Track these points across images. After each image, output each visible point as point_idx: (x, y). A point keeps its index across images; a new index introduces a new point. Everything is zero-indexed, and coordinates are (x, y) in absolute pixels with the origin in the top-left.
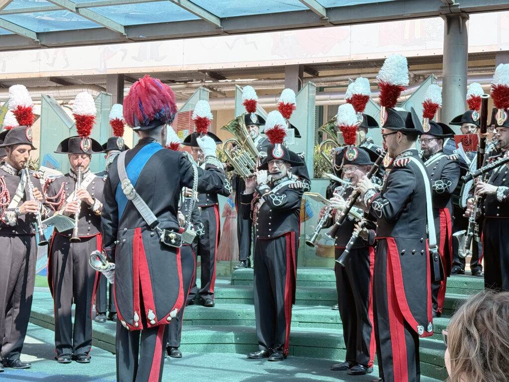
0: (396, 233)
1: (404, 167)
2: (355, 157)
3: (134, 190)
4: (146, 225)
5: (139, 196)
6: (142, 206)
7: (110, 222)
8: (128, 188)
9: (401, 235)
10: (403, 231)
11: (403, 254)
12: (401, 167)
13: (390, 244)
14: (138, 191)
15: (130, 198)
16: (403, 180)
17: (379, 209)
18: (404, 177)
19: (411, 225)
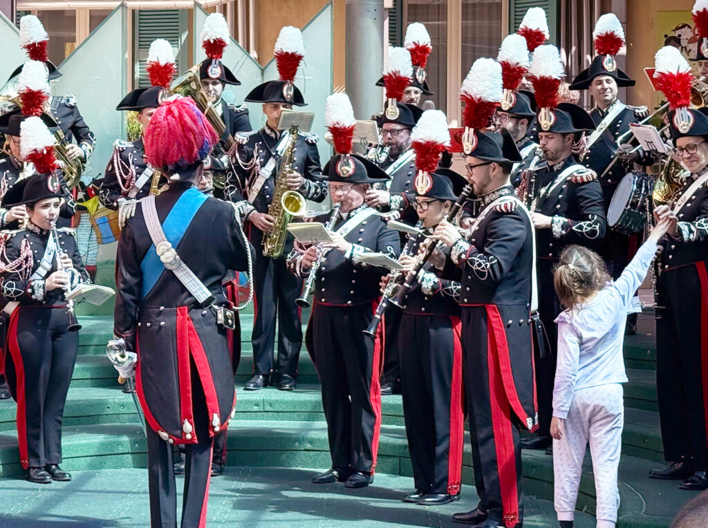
0: (499, 299)
1: (512, 213)
2: (351, 171)
6: (188, 278)
8: (168, 254)
9: (505, 302)
10: (507, 296)
11: (509, 326)
12: (508, 213)
13: (491, 313)
14: (183, 258)
17: (483, 268)
18: (511, 226)
19: (517, 287)
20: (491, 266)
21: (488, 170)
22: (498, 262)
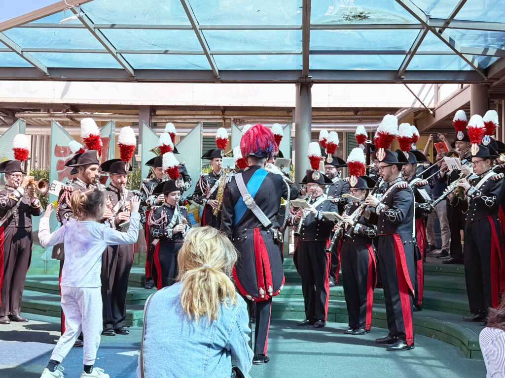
0: (399, 231)
1: (406, 188)
2: (318, 178)
3: (254, 202)
4: (263, 226)
5: (257, 206)
6: (259, 213)
7: (229, 224)
8: (249, 200)
9: (402, 232)
10: (403, 229)
11: (405, 244)
12: (404, 189)
13: (396, 238)
14: (256, 203)
15: (249, 207)
16: (406, 197)
17: (393, 216)
18: (405, 194)
19: (407, 225)
20: (398, 214)
21: (391, 169)
22: (401, 212)
